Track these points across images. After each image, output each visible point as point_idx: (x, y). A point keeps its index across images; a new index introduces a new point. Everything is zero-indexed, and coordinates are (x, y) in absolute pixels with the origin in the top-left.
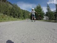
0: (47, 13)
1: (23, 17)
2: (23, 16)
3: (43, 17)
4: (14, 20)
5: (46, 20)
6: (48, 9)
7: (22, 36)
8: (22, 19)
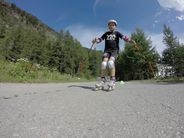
0: (165, 53)
1: (89, 72)
2: (91, 68)
3: (156, 70)
4: (61, 81)
5: (166, 77)
6: (169, 41)
7: (85, 133)
8: (88, 78)
